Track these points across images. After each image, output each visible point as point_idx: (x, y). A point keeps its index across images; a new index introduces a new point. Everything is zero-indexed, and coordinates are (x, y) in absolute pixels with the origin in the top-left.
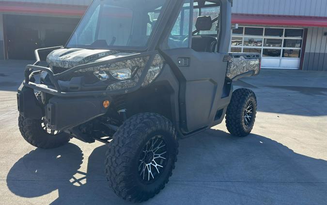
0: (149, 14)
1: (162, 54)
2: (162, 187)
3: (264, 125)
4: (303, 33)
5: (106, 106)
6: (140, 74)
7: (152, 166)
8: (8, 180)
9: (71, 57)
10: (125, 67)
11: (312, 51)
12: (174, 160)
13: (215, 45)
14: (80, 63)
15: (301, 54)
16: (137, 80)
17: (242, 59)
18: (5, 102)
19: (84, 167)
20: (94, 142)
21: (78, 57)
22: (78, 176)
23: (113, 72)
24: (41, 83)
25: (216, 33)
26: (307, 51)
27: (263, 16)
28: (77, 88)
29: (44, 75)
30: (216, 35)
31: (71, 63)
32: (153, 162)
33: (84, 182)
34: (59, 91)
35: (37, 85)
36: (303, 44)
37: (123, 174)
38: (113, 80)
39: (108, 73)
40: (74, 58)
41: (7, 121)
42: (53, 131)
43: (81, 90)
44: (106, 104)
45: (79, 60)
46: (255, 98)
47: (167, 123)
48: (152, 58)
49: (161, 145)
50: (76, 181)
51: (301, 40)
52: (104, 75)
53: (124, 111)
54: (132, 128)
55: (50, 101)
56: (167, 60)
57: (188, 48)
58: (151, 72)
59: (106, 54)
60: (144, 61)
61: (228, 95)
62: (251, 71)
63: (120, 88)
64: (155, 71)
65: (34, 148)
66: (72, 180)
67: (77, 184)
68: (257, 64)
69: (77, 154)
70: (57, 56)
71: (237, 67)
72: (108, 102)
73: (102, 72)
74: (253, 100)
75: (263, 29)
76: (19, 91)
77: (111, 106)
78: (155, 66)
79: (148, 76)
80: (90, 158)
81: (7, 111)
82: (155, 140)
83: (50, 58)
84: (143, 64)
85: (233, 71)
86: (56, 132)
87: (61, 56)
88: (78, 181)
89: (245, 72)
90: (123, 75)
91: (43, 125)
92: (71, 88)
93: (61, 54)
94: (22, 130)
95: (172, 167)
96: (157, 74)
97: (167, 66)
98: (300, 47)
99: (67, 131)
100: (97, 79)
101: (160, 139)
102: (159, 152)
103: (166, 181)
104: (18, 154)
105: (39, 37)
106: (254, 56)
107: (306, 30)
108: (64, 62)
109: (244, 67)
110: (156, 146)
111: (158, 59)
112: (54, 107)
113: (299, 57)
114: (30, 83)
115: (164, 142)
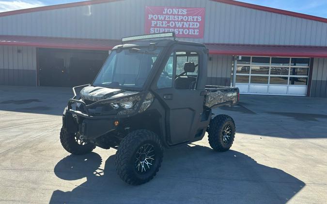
0: (153, 58)
1: (153, 93)
2: (151, 178)
3: (244, 144)
4: (310, 61)
5: (116, 125)
6: (137, 105)
7: (145, 163)
8: (55, 171)
9: (96, 93)
10: (128, 101)
11: (320, 79)
12: (161, 161)
13: (194, 84)
14: (102, 98)
15: (308, 82)
16: (136, 109)
17: (219, 93)
18: (43, 123)
19: (102, 166)
20: (109, 148)
21: (101, 94)
22: (98, 171)
23: (122, 104)
24: (77, 110)
25: (197, 74)
26: (313, 78)
27: (269, 46)
28: (99, 114)
29: (78, 105)
30: (196, 76)
31: (96, 98)
32: (145, 161)
33: (102, 174)
34: (89, 116)
35: (75, 111)
36: (309, 72)
37: (125, 165)
38: (121, 108)
39: (118, 104)
40: (98, 95)
41: (48, 137)
42: (82, 143)
43: (102, 115)
44: (117, 123)
45: (101, 96)
46: (233, 122)
47: (155, 136)
48: (145, 95)
49: (151, 150)
50: (97, 173)
51: (308, 68)
52: (116, 106)
53: (128, 128)
54: (131, 138)
55: (83, 121)
56: (156, 96)
57: (172, 88)
58: (145, 104)
59: (118, 92)
60: (141, 97)
61: (207, 120)
62: (229, 101)
63: (125, 114)
64: (147, 103)
65: (70, 154)
66: (95, 173)
67: (98, 175)
68: (235, 96)
69: (98, 159)
70: (87, 92)
71: (214, 98)
72: (117, 122)
73: (115, 104)
74: (231, 124)
75: (269, 58)
76: (64, 115)
77: (119, 125)
78: (147, 100)
79: (143, 106)
80: (107, 162)
81: (46, 130)
82: (146, 146)
83: (82, 93)
84: (140, 99)
85: (211, 101)
86: (84, 144)
87: (90, 92)
88: (99, 173)
89: (222, 102)
90: (128, 105)
91: (76, 138)
92: (96, 113)
93: (89, 91)
94: (62, 141)
95: (159, 166)
96: (149, 106)
97: (156, 100)
98: (307, 75)
99: (92, 142)
100: (112, 108)
101: (150, 146)
102: (149, 155)
103: (155, 174)
104: (59, 158)
105: (65, 66)
106: (232, 90)
107: (312, 59)
108: (92, 97)
109: (221, 99)
110: (147, 151)
111: (150, 95)
112: (86, 125)
113: (306, 84)
114: (70, 110)
115: (153, 149)
